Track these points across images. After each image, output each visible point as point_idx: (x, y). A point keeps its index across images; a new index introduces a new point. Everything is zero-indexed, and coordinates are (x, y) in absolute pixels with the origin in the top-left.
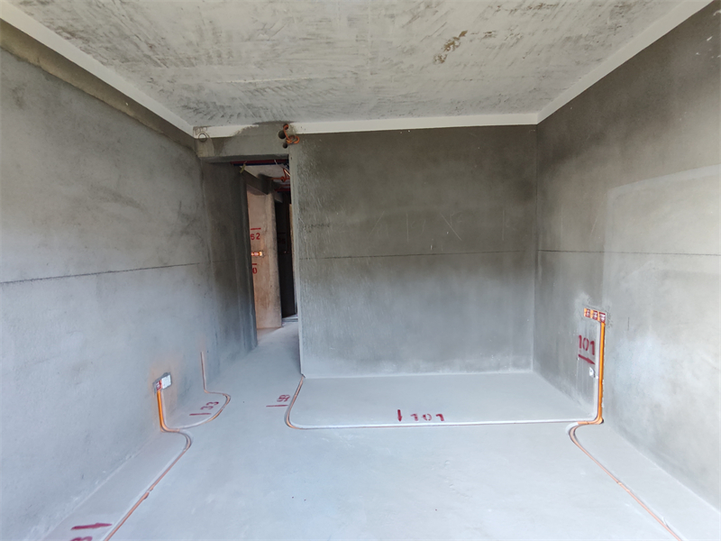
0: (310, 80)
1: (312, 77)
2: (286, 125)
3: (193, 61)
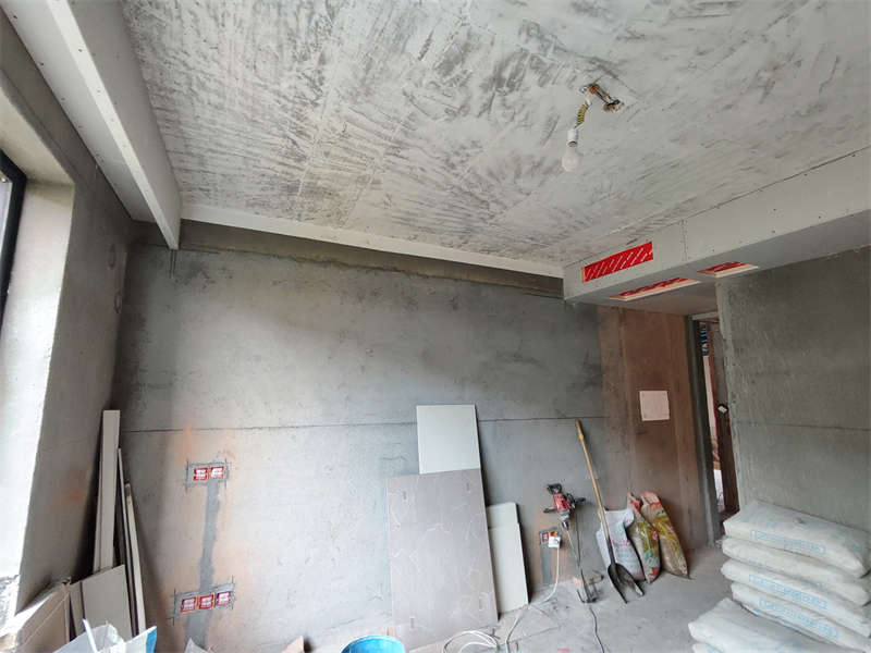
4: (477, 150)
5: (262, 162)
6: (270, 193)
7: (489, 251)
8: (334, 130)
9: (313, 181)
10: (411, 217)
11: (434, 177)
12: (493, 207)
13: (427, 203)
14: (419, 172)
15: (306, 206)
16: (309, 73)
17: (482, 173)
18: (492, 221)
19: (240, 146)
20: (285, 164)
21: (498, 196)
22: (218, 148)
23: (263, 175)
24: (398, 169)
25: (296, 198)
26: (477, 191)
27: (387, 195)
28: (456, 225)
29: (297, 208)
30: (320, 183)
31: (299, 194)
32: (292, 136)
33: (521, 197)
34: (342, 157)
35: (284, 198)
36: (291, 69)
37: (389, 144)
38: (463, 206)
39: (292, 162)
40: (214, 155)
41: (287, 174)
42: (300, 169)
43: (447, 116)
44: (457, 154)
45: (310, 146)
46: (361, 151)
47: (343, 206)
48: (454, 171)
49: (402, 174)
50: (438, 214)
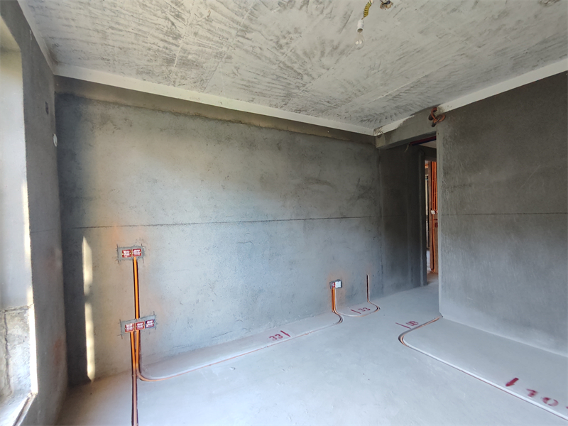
0: (426, 76)
1: (427, 74)
2: (435, 109)
4: (297, 35)
5: (149, 38)
6: (154, 63)
7: (300, 111)
8: (201, 15)
9: (185, 55)
10: (251, 85)
11: (268, 54)
12: (305, 77)
13: (262, 74)
14: (258, 50)
15: (180, 74)
17: (300, 53)
18: (304, 88)
19: (134, 25)
20: (166, 41)
21: (309, 70)
22: (117, 26)
23: (149, 49)
24: (245, 47)
25: (173, 68)
26: (296, 66)
27: (236, 68)
28: (280, 91)
29: (173, 76)
30: (190, 57)
31: (175, 65)
32: (172, 19)
33: (324, 71)
34: (207, 37)
35: (164, 68)
37: (239, 27)
38: (286, 76)
39: (170, 39)
40: (113, 31)
41: (167, 49)
42: (176, 45)
43: (279, 8)
44: (285, 37)
45: (184, 27)
46: (220, 33)
47: (206, 75)
48: (282, 51)
49: (247, 51)
50: (269, 83)
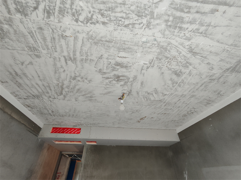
0: (99, 123)
3: (64, 116)
4: (88, 82)
13: (42, 78)
14: (61, 70)
16: (94, 17)
17: (77, 87)
18: (52, 99)
26: (66, 90)
27: (30, 63)
28: (36, 92)
33: (74, 100)
34: (45, 38)
36: (93, 8)
37: (72, 56)
38: (53, 89)
42: (9, 12)
43: (98, 70)
46: (57, 46)
48: (72, 81)
49: (55, 65)
50: (37, 84)
